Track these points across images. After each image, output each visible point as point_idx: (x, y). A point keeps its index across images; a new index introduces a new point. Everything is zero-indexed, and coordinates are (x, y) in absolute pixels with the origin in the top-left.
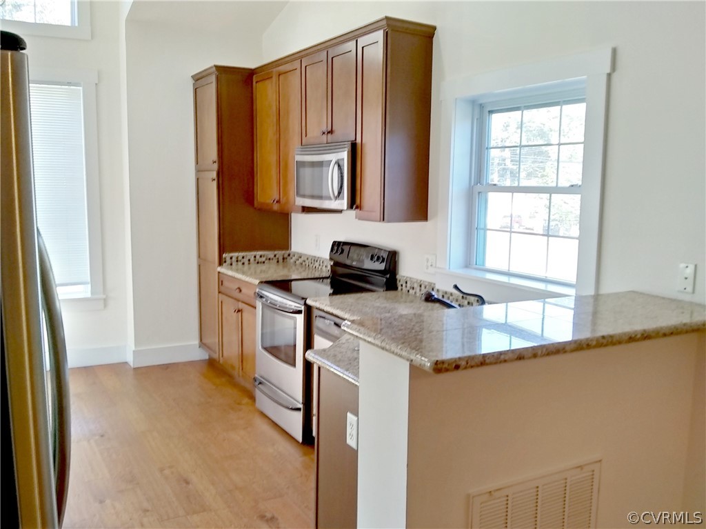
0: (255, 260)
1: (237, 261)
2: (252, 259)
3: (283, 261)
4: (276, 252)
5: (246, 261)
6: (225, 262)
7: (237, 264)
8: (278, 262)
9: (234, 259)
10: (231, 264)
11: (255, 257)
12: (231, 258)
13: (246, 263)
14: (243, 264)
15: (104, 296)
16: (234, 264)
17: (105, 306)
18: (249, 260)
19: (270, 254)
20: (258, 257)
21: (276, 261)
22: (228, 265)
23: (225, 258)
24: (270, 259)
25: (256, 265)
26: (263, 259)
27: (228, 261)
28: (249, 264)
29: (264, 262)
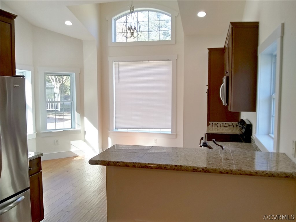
0: (223, 125)
1: (215, 125)
2: (222, 125)
3: (236, 127)
4: (233, 123)
5: (219, 125)
6: (210, 125)
7: (215, 126)
8: (234, 127)
9: (214, 124)
10: (212, 126)
11: (223, 124)
12: (212, 123)
13: (219, 126)
14: (218, 126)
15: (176, 134)
16: (214, 126)
17: (176, 137)
18: (220, 125)
19: (230, 123)
20: (224, 124)
21: (233, 126)
22: (211, 126)
23: (210, 123)
24: (230, 125)
25: (223, 127)
26: (227, 125)
27: (211, 124)
28: (220, 126)
29: (227, 126)
